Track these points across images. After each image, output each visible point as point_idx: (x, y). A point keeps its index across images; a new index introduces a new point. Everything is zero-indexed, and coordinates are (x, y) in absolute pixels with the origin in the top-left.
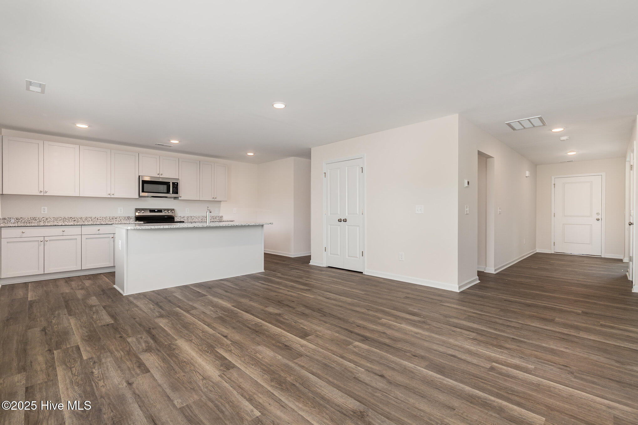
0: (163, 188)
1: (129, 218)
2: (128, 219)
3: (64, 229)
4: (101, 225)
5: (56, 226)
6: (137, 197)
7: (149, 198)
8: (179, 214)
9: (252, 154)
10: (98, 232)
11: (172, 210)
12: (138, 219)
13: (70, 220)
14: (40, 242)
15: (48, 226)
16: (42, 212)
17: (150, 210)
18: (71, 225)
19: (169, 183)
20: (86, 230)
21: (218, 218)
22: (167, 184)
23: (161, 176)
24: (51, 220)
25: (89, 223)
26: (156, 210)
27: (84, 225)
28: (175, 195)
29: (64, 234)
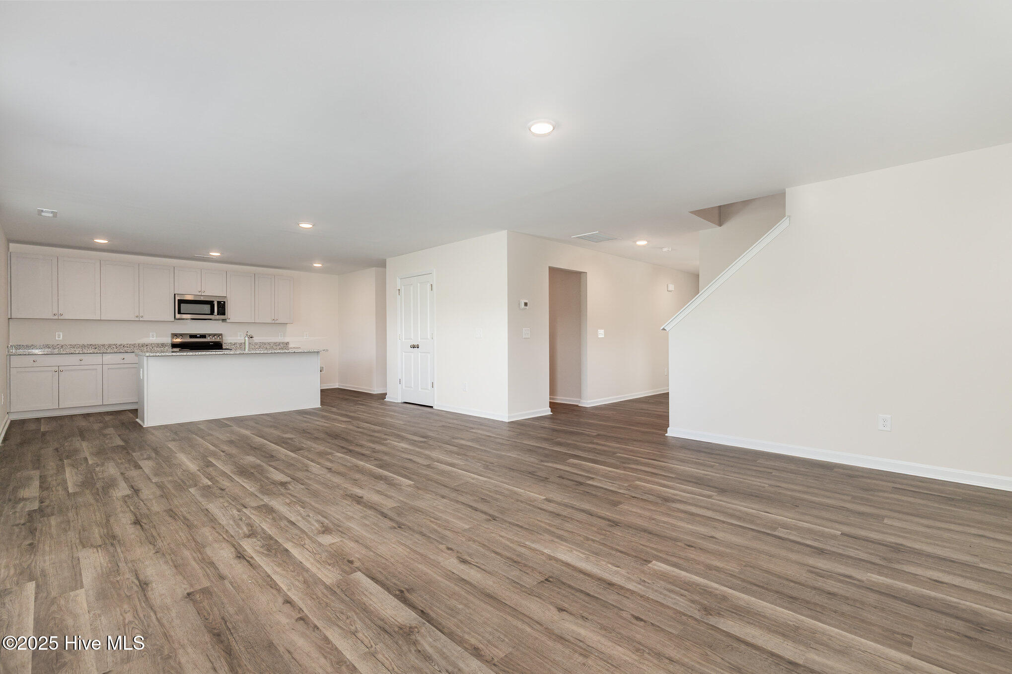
0: (207, 308)
1: (163, 345)
3: (81, 358)
5: (72, 354)
6: (173, 319)
7: (189, 321)
8: (227, 340)
9: (320, 265)
10: (122, 362)
11: (220, 335)
12: (174, 346)
13: (90, 348)
14: (54, 372)
15: (63, 354)
16: (57, 339)
17: (190, 335)
18: (91, 353)
19: (213, 302)
20: (108, 358)
21: (282, 345)
22: (211, 303)
23: (202, 294)
24: (67, 348)
25: (112, 351)
26: (197, 336)
27: (106, 353)
28: (222, 317)
29: (82, 363)
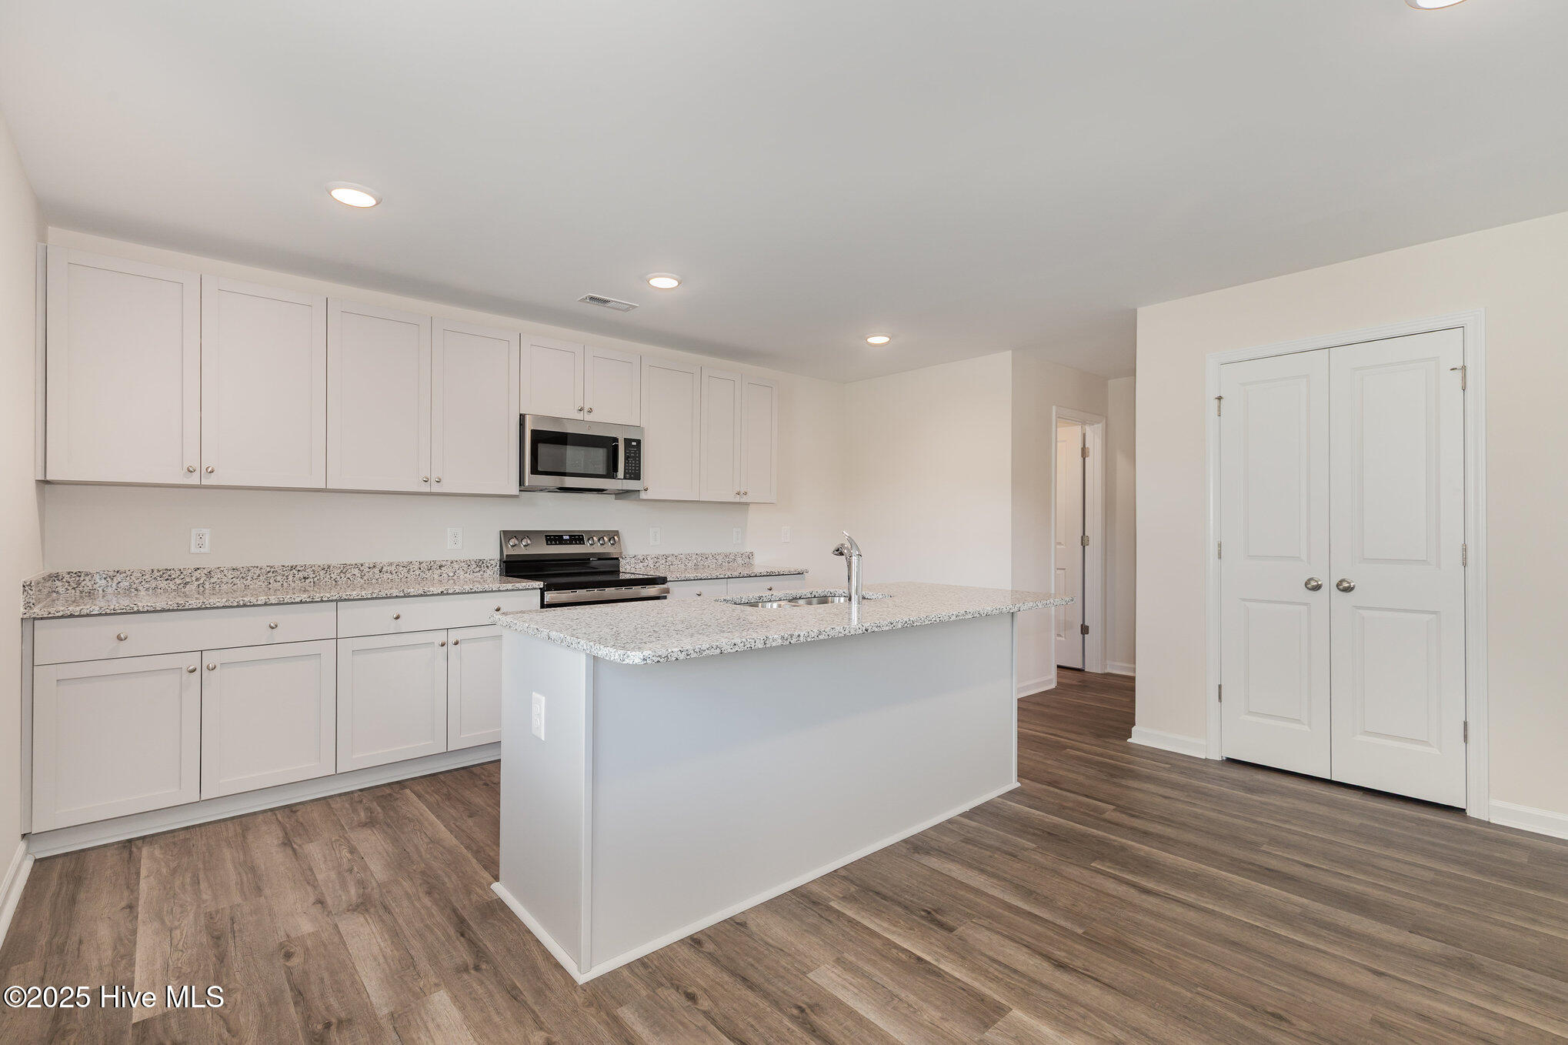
0: (600, 455)
1: (480, 564)
2: (478, 569)
3: (274, 619)
4: (405, 596)
5: (245, 605)
6: (514, 489)
7: (553, 495)
9: (883, 340)
10: (393, 626)
11: (613, 536)
12: (515, 568)
14: (186, 675)
15: (218, 608)
16: (194, 549)
17: (546, 536)
18: (301, 602)
19: (616, 440)
22: (609, 444)
23: (588, 418)
24: (225, 580)
25: (363, 593)
26: (565, 537)
27: (345, 600)
28: (631, 485)
29: (278, 636)
